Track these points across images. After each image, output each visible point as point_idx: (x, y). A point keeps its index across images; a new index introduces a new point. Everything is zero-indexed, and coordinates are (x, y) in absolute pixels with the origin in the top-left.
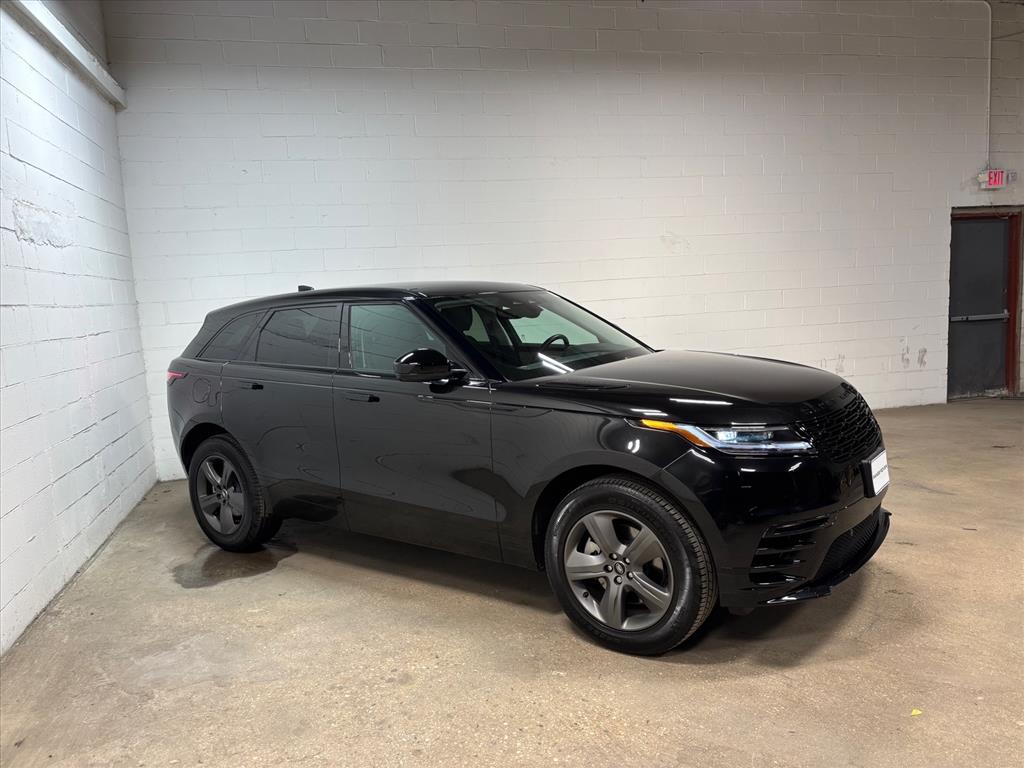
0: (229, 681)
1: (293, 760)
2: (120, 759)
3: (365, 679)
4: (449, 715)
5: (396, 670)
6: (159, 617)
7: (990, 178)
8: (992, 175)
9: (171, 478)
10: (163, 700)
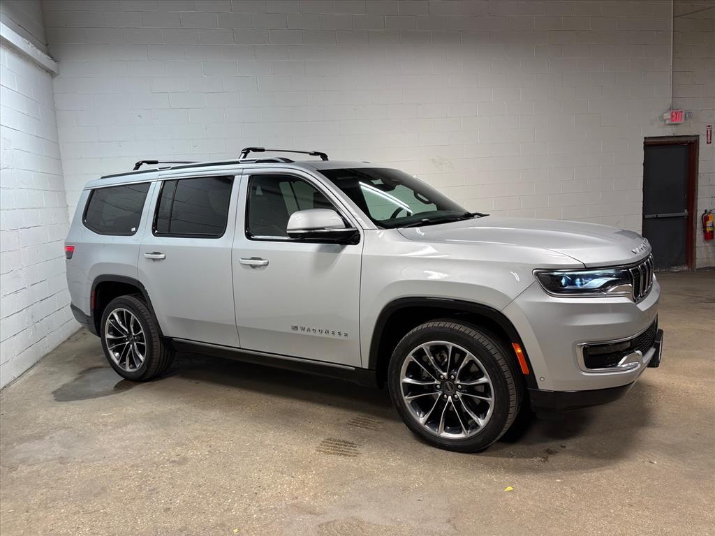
0: (69, 460)
3: (157, 460)
6: (43, 418)
7: (672, 116)
8: (674, 114)
10: (24, 470)
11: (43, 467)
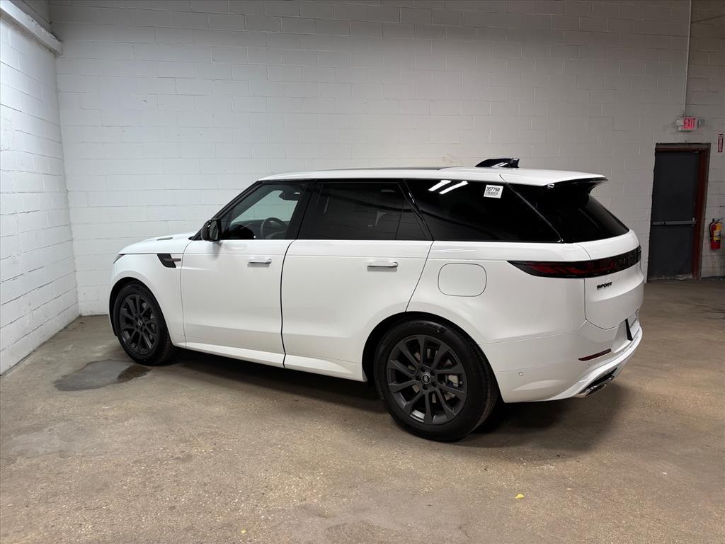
0: (69, 454)
3: (160, 456)
4: (205, 484)
5: (183, 452)
6: (42, 409)
7: (685, 123)
8: (687, 121)
9: (90, 314)
10: (22, 463)
11: (43, 461)
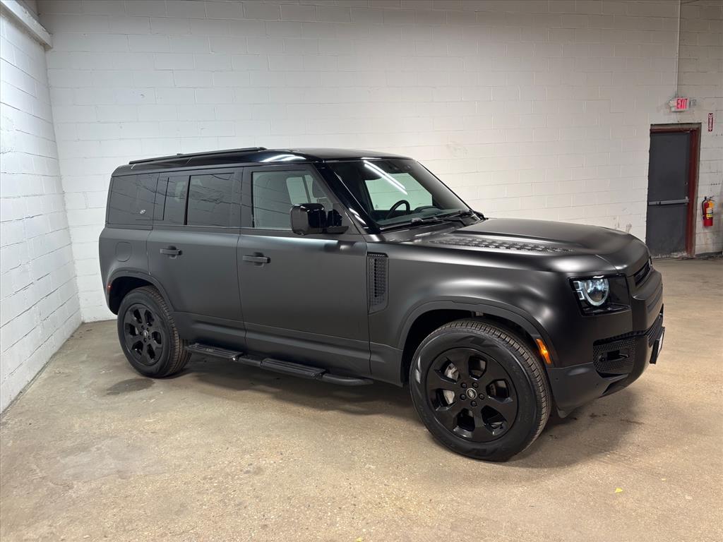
0: (129, 474)
1: (174, 534)
2: (47, 535)
3: (228, 470)
4: (289, 498)
5: (251, 464)
6: (80, 426)
8: (679, 102)
9: (91, 321)
10: (81, 489)
11: (103, 484)
